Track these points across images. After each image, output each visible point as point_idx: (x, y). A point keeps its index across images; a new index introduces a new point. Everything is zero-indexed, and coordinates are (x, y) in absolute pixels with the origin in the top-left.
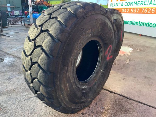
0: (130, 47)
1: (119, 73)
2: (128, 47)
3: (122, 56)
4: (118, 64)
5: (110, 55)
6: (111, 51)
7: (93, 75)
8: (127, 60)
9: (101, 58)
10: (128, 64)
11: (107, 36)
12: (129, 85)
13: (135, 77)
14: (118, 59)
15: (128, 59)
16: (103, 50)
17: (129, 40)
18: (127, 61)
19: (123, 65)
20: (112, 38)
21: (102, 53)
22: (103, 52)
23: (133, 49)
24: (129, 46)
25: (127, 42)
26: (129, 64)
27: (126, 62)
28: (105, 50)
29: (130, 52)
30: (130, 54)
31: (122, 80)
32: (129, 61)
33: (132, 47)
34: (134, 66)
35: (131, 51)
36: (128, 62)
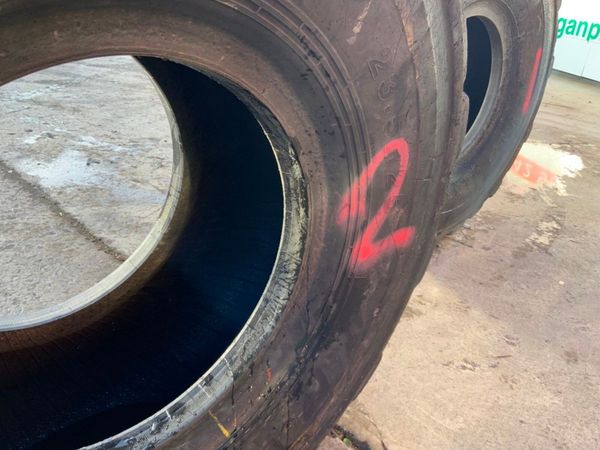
0: (573, 151)
1: (475, 313)
2: (564, 149)
3: (519, 197)
4: (486, 249)
5: (387, 222)
6: (395, 192)
7: (209, 381)
8: (544, 226)
9: (297, 248)
10: (545, 249)
11: (351, 41)
12: (525, 417)
13: (572, 357)
14: (491, 209)
15: (549, 217)
16: (321, 175)
17: (571, 113)
18: (540, 233)
19: (516, 255)
20: (409, 64)
21: (306, 205)
22: (321, 198)
23: (584, 162)
24: (568, 144)
25: (561, 120)
26: (553, 250)
27: (534, 236)
28: (336, 183)
29: (565, 178)
30: (568, 192)
31: (485, 366)
32: (556, 232)
33: (580, 153)
34: (579, 266)
35: (572, 176)
36: (544, 240)
